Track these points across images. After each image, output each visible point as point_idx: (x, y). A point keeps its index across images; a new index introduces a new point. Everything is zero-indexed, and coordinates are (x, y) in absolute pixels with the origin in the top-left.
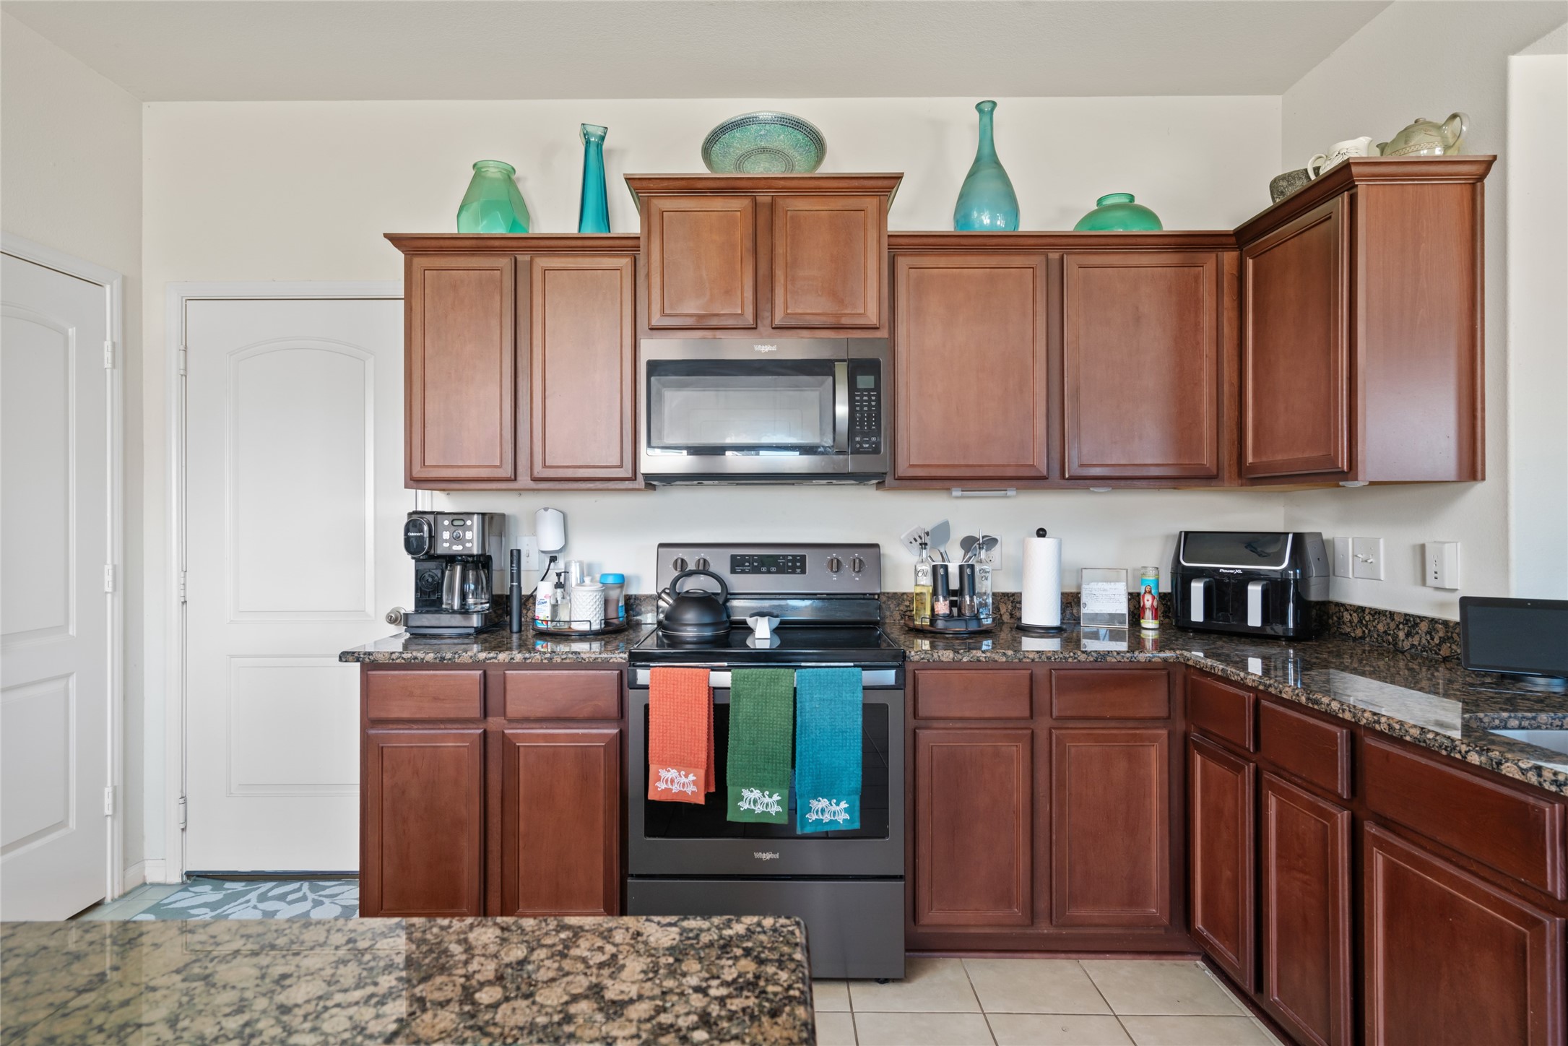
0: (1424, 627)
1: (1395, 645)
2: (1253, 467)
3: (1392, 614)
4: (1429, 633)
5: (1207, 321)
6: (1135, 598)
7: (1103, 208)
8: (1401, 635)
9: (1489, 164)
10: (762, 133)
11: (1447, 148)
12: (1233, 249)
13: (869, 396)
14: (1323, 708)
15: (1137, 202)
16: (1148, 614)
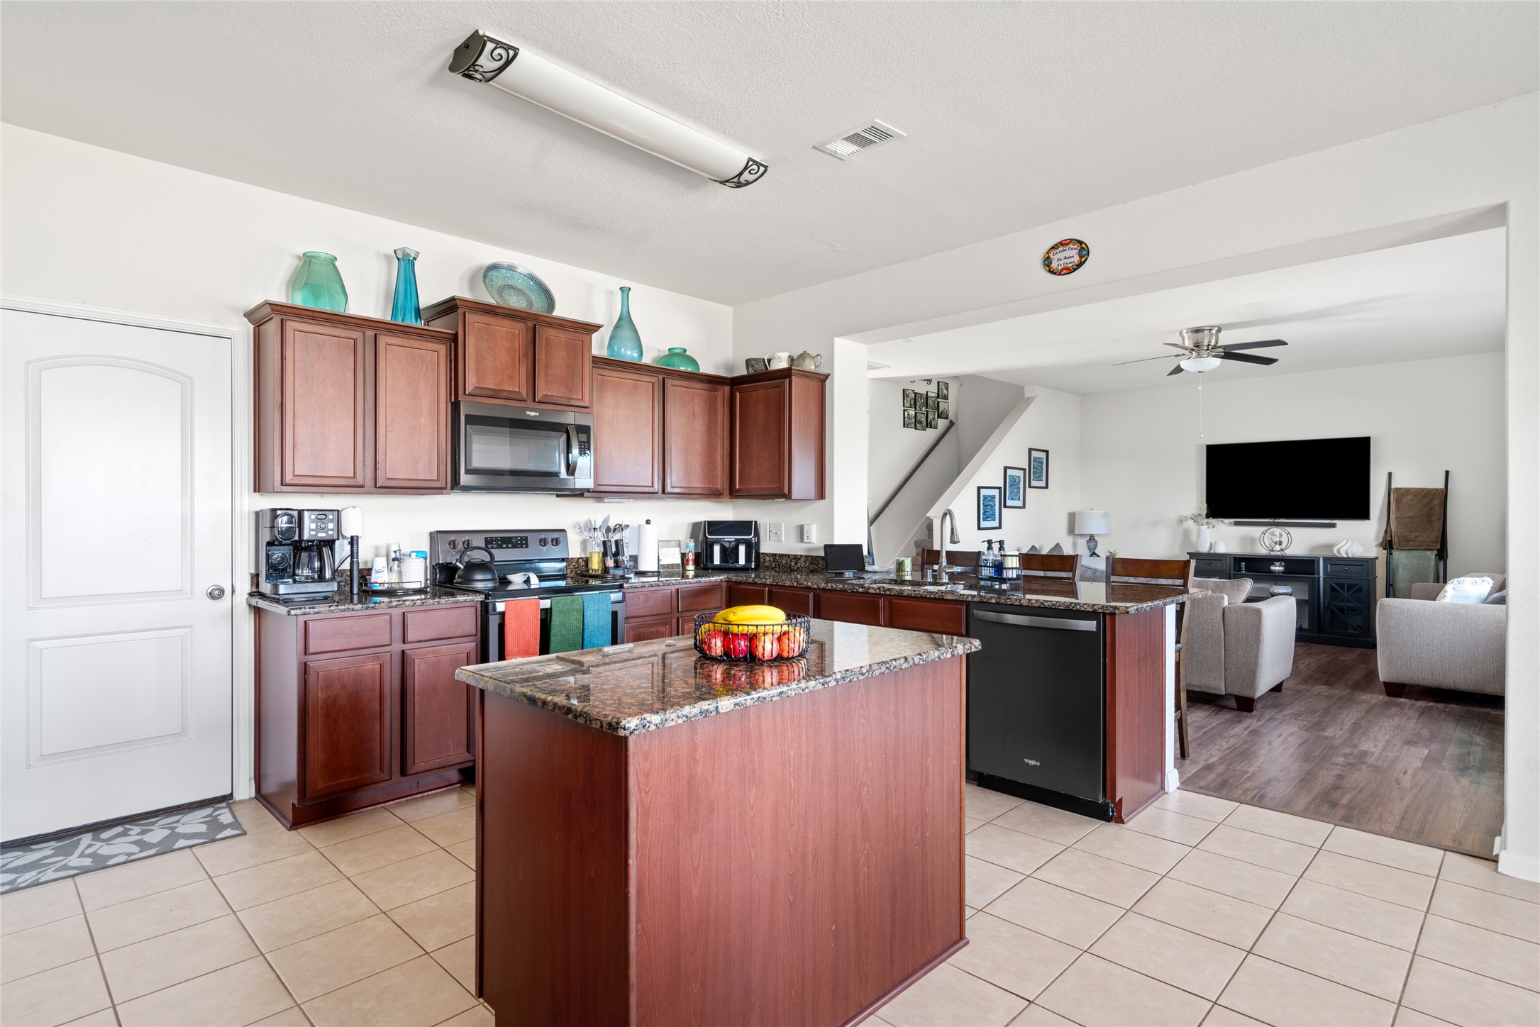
0: (803, 559)
1: (790, 568)
2: (739, 490)
3: (789, 555)
4: (805, 562)
5: (720, 420)
6: (683, 556)
7: (672, 353)
8: (793, 564)
9: (827, 376)
10: (508, 275)
11: (816, 367)
12: (728, 385)
13: (585, 446)
14: (804, 586)
15: (687, 353)
16: (691, 563)
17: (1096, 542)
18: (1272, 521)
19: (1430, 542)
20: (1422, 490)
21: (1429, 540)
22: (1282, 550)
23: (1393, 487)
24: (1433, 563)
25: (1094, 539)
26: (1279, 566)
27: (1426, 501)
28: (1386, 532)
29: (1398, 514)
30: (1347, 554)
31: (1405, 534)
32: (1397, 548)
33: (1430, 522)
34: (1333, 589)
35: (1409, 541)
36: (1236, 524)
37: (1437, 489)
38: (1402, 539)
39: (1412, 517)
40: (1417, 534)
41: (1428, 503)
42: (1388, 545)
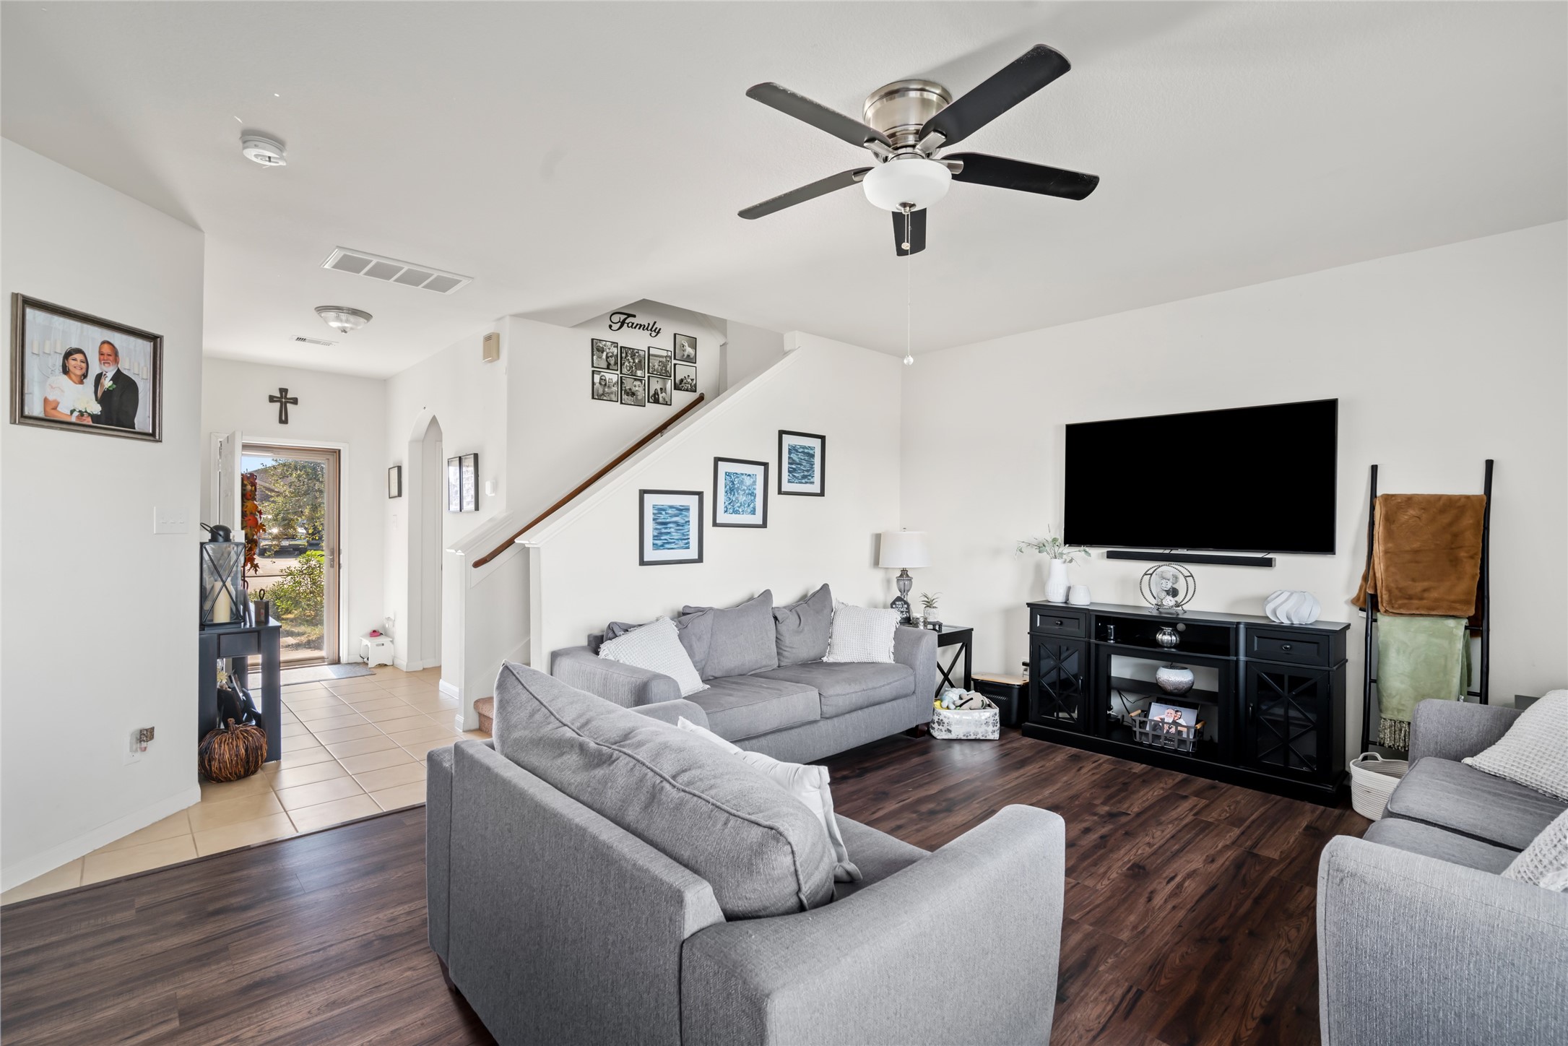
17: (910, 580)
18: (1167, 551)
19: (1454, 602)
20: (1439, 497)
21: (1452, 597)
22: (1178, 605)
23: (1379, 493)
24: (1459, 645)
25: (907, 576)
26: (1170, 635)
27: (1446, 519)
28: (1365, 578)
29: (1390, 545)
30: (1289, 618)
31: (1403, 584)
32: (1386, 611)
33: (1455, 562)
34: (1262, 684)
35: (1410, 598)
36: (1111, 555)
37: (1468, 497)
38: (1396, 592)
39: (1416, 552)
40: (1426, 584)
41: (1451, 524)
42: (1370, 603)
